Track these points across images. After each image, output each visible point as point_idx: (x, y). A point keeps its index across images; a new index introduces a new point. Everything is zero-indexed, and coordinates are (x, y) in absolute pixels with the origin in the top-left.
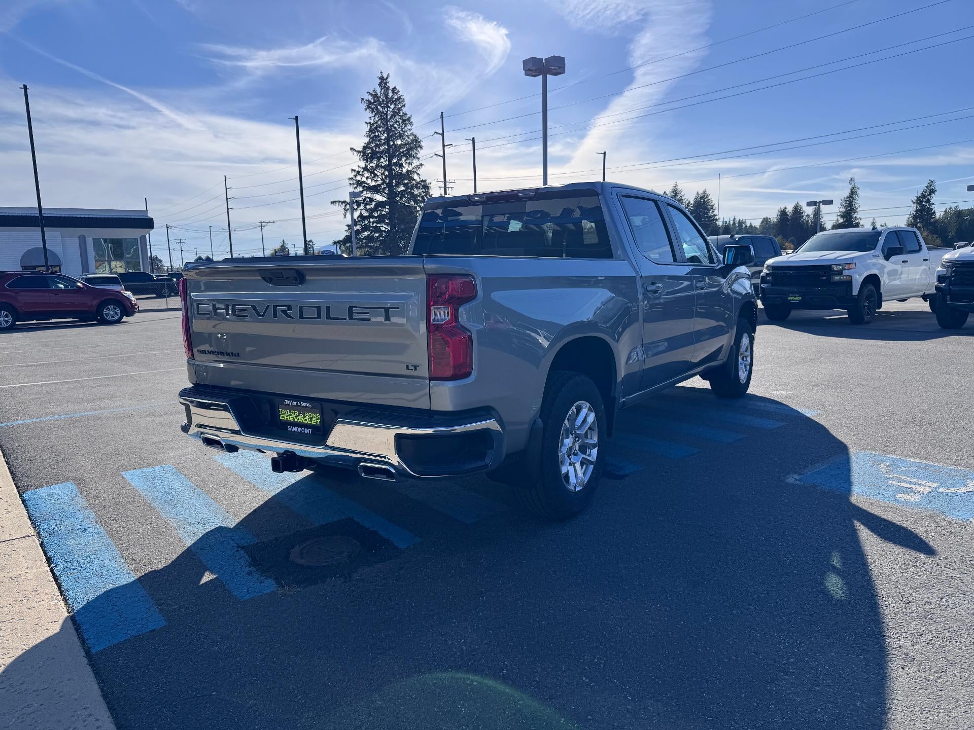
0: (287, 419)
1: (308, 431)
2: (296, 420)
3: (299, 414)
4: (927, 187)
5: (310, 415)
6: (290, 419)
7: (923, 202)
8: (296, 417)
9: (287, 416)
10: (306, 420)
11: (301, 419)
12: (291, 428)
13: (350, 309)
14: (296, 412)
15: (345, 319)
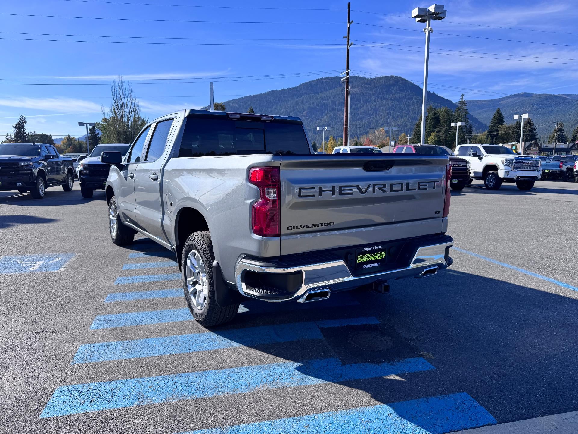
0: (362, 261)
1: (377, 264)
2: (368, 260)
3: (371, 256)
4: (20, 119)
5: (379, 254)
6: (364, 260)
7: (20, 126)
8: (369, 258)
9: (362, 259)
10: (375, 258)
11: (372, 258)
12: (365, 266)
13: (419, 183)
14: (369, 255)
15: (416, 190)
